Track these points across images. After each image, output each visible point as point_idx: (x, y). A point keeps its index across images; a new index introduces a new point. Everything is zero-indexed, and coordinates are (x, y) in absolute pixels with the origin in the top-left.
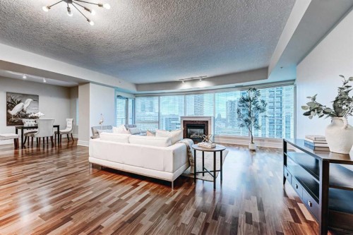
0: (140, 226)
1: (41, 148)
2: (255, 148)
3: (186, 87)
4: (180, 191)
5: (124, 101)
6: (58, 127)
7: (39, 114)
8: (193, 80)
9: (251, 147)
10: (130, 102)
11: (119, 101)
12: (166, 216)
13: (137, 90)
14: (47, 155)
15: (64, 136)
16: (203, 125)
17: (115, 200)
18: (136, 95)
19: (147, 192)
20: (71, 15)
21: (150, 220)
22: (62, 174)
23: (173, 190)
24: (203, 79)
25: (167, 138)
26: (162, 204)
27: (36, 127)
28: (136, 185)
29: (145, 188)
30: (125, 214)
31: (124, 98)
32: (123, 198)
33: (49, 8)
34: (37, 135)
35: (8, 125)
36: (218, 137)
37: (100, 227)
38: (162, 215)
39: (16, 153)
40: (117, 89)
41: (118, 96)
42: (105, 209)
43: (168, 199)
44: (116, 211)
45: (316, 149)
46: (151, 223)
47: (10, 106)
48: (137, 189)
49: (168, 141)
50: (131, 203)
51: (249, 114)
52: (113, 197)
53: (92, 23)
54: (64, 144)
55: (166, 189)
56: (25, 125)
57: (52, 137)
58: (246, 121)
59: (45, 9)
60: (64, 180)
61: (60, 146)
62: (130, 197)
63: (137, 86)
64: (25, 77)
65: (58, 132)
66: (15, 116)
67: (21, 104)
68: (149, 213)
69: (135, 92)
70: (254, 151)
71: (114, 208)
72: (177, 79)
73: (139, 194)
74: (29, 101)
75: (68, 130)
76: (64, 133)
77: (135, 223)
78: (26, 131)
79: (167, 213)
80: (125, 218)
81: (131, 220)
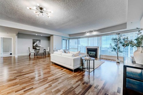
0: (58, 81)
1: (41, 56)
2: (119, 61)
3: (88, 34)
4: (75, 73)
5: (65, 41)
6: (45, 50)
7: (40, 46)
8: (91, 32)
9: (117, 61)
10: (67, 41)
11: (63, 41)
12: (67, 80)
13: (70, 36)
14: (41, 58)
15: (47, 53)
16: (95, 50)
17: (54, 73)
18: (70, 39)
19: (65, 72)
20: (43, 16)
21: (62, 80)
22: (43, 64)
23: (73, 73)
24: (95, 31)
25: (72, 54)
26: (67, 76)
27: (39, 50)
28: (62, 70)
29: (65, 71)
30: (55, 77)
31: (65, 40)
32: (56, 73)
33: (38, 15)
34: (40, 52)
35: (33, 49)
36: (102, 56)
37: (47, 79)
38: (66, 79)
39: (35, 57)
40: (62, 37)
41: (63, 39)
42: (50, 75)
43: (70, 75)
44: (53, 76)
45: (133, 62)
46: (61, 81)
47: (34, 43)
48: (62, 71)
49: (73, 55)
50: (58, 74)
51: (116, 46)
52: (54, 72)
53: (49, 17)
54: (47, 55)
55: (71, 72)
56: (37, 49)
57: (43, 53)
58: (114, 48)
59: (37, 16)
60: (43, 65)
61: (46, 56)
62: (59, 73)
63: (70, 35)
64: (37, 35)
65: (45, 51)
66: (35, 46)
67: (36, 43)
68: (62, 78)
69: (69, 37)
70: (119, 63)
71: (53, 75)
72: (84, 31)
73: (62, 72)
74: (38, 41)
75: (48, 51)
76: (47, 52)
77: (57, 80)
78: (37, 51)
79: (67, 79)
80: (55, 78)
81: (56, 79)
